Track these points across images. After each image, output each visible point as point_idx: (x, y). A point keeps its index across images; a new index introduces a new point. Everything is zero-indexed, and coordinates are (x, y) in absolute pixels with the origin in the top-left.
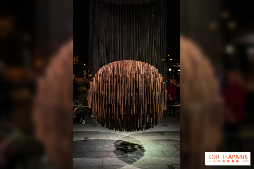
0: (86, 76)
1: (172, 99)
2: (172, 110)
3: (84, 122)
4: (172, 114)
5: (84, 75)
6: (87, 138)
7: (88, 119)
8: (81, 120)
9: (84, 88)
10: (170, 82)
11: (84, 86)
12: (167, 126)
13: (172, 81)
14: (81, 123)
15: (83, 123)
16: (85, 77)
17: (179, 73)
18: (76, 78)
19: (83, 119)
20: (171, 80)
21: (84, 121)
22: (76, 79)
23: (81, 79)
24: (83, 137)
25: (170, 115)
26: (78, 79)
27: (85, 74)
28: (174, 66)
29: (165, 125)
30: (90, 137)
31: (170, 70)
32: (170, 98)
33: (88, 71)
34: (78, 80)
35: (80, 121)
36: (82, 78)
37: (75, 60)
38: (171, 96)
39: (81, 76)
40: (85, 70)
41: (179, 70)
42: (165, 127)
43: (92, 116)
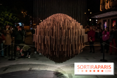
1: (91, 41)
4: (93, 51)
5: (31, 24)
6: (32, 68)
7: (32, 55)
8: (28, 55)
9: (30, 33)
11: (31, 31)
14: (28, 57)
15: (29, 57)
17: (96, 22)
19: (29, 55)
20: (91, 27)
23: (28, 27)
25: (91, 52)
26: (27, 27)
28: (93, 17)
31: (90, 20)
32: (90, 40)
33: (33, 21)
38: (91, 38)
41: (97, 20)
42: (88, 60)
43: (35, 53)
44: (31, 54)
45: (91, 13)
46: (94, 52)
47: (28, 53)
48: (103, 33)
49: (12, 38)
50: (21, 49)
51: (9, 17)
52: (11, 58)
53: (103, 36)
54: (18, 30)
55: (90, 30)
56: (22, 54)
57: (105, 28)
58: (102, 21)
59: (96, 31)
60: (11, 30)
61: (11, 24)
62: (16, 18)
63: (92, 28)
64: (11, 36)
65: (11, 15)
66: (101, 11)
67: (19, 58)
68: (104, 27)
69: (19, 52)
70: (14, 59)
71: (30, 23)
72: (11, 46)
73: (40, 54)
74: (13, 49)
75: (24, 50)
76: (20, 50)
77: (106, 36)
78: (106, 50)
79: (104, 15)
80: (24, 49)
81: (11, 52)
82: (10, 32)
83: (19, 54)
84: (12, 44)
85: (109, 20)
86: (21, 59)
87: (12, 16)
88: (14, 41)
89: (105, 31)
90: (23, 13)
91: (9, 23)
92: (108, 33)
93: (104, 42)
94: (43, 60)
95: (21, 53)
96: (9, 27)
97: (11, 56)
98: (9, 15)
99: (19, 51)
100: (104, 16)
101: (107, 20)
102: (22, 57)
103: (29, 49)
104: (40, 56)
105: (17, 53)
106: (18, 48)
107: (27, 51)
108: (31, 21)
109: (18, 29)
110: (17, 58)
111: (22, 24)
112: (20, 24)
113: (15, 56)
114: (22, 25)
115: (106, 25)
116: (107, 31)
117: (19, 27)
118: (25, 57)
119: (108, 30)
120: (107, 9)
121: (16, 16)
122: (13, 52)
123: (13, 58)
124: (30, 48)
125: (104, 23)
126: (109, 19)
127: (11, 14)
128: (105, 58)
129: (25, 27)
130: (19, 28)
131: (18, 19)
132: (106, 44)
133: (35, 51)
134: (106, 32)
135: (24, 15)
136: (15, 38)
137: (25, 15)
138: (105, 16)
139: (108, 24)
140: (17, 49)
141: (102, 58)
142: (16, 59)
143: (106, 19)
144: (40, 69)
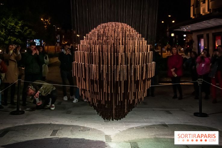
0: (60, 43)
1: (176, 76)
3: (53, 107)
4: (178, 95)
5: (58, 43)
7: (59, 103)
8: (50, 103)
10: (173, 51)
11: (57, 56)
12: (172, 114)
13: (175, 50)
14: (49, 108)
16: (58, 45)
17: (185, 39)
18: (46, 46)
19: (52, 103)
20: (174, 48)
21: (53, 105)
23: (53, 47)
24: (50, 130)
25: (175, 97)
26: (49, 47)
27: (58, 41)
28: (178, 30)
29: (168, 112)
30: (61, 130)
31: (173, 35)
32: (173, 73)
33: (62, 37)
34: (49, 49)
35: (48, 106)
36: (54, 45)
38: (174, 71)
39: (53, 43)
40: (59, 36)
41: (185, 36)
42: (169, 115)
43: (66, 98)
44: (58, 101)
45: (173, 22)
46: (181, 98)
47: (51, 99)
48: (197, 60)
49: (20, 70)
50: (37, 92)
51: (15, 27)
52: (16, 110)
53: (198, 65)
54: (33, 54)
55: (172, 53)
56: (39, 102)
57: (202, 50)
58: (194, 37)
59: (184, 57)
60: (19, 53)
61: (19, 41)
62: (30, 31)
63: (176, 51)
64: (19, 66)
65: (20, 25)
66: (193, 17)
67: (33, 109)
68: (199, 48)
69: (33, 98)
70: (23, 113)
71: (57, 39)
72: (16, 86)
73: (75, 101)
74: (22, 91)
75: (44, 94)
76: (35, 94)
77: (203, 65)
78: (204, 94)
79: (198, 25)
80: (43, 91)
81: (16, 96)
82: (16, 58)
83: (32, 101)
84: (19, 82)
85: (208, 36)
86: (36, 111)
87: (22, 27)
88: (24, 76)
89: (201, 55)
90: (44, 20)
91: (15, 40)
92: (207, 60)
93: (201, 77)
94: (80, 114)
95: (37, 99)
96: (14, 47)
97: (16, 106)
98: (16, 24)
99: (33, 96)
100: (197, 28)
101: (205, 36)
102: (38, 108)
103: (53, 92)
104: (75, 105)
105: (27, 99)
106: (31, 90)
107: (49, 96)
108: (58, 37)
109: (32, 52)
110: (28, 109)
111: (40, 42)
112: (37, 42)
113: (24, 105)
114: (41, 44)
115: (202, 44)
116: (205, 55)
117: (34, 47)
118: (43, 108)
119: (208, 55)
120: (203, 14)
121: (30, 27)
122: (21, 97)
123: (20, 109)
124: (55, 89)
125: (199, 42)
126: (208, 32)
127: (20, 22)
128: (204, 110)
129: (46, 48)
130: (35, 49)
131: (33, 33)
132: (203, 82)
133: (65, 96)
134: (202, 58)
135: (45, 25)
136: (25, 70)
137: (48, 25)
138: (200, 28)
139: (207, 44)
140: (28, 91)
141: (197, 110)
142: (26, 112)
143: (202, 33)
144: (75, 132)
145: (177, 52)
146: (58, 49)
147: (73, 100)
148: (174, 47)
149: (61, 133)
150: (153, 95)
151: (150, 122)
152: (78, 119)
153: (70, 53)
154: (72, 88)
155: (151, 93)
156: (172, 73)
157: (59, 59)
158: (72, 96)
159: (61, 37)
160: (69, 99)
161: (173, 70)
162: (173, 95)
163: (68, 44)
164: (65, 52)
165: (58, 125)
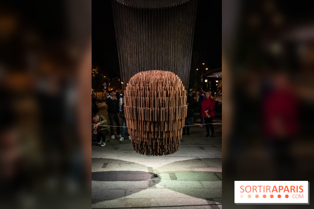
0: (107, 89)
2: (210, 130)
4: (211, 134)
6: (107, 164)
7: (108, 141)
8: (101, 141)
9: (104, 104)
10: (206, 95)
11: (104, 102)
12: (205, 150)
14: (100, 145)
15: (102, 145)
16: (105, 91)
17: (217, 85)
18: (95, 92)
21: (104, 143)
22: (95, 94)
23: (101, 93)
24: (102, 163)
25: (208, 135)
26: (97, 93)
27: (105, 88)
28: (211, 76)
29: (202, 148)
30: (110, 163)
31: (206, 81)
35: (99, 143)
37: (94, 71)
39: (101, 90)
41: (217, 81)
42: (202, 150)
43: (113, 137)
45: (207, 69)
59: (216, 100)
71: (104, 87)
94: (126, 150)
104: (122, 143)
108: (105, 84)
133: (112, 135)
144: (122, 165)
145: (210, 97)
146: (105, 94)
147: (120, 138)
148: (207, 92)
149: (110, 165)
150: (188, 134)
151: (186, 157)
152: (124, 154)
153: (116, 99)
154: (118, 129)
155: (186, 131)
156: (205, 114)
157: (107, 103)
158: (118, 135)
159: (107, 85)
160: (116, 137)
161: (206, 112)
162: (206, 134)
163: (114, 90)
164: (112, 98)
165: (107, 159)
